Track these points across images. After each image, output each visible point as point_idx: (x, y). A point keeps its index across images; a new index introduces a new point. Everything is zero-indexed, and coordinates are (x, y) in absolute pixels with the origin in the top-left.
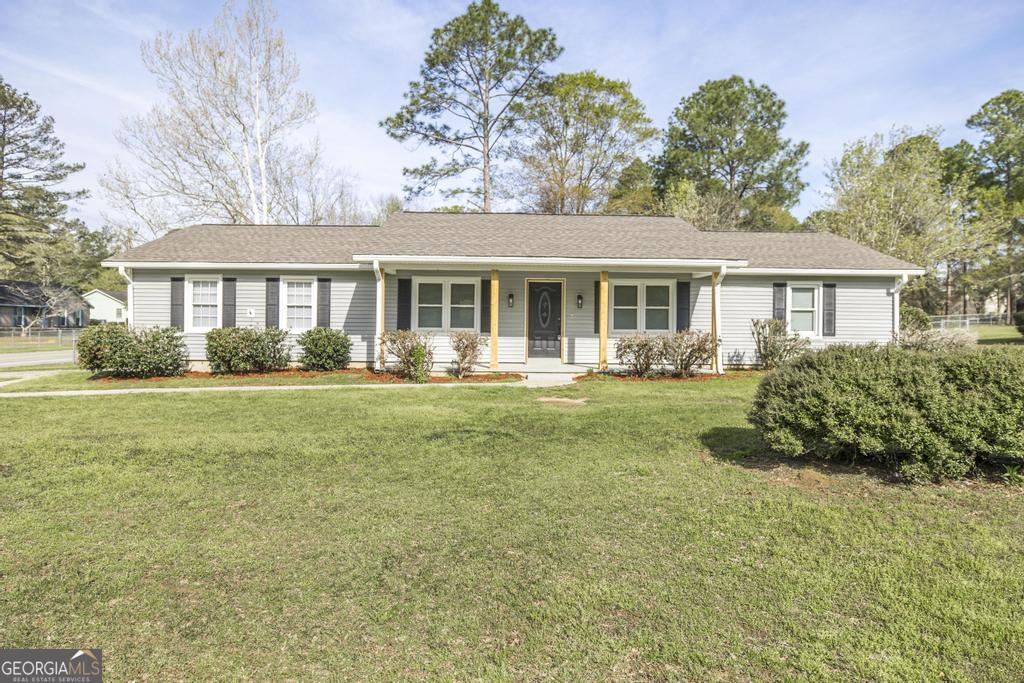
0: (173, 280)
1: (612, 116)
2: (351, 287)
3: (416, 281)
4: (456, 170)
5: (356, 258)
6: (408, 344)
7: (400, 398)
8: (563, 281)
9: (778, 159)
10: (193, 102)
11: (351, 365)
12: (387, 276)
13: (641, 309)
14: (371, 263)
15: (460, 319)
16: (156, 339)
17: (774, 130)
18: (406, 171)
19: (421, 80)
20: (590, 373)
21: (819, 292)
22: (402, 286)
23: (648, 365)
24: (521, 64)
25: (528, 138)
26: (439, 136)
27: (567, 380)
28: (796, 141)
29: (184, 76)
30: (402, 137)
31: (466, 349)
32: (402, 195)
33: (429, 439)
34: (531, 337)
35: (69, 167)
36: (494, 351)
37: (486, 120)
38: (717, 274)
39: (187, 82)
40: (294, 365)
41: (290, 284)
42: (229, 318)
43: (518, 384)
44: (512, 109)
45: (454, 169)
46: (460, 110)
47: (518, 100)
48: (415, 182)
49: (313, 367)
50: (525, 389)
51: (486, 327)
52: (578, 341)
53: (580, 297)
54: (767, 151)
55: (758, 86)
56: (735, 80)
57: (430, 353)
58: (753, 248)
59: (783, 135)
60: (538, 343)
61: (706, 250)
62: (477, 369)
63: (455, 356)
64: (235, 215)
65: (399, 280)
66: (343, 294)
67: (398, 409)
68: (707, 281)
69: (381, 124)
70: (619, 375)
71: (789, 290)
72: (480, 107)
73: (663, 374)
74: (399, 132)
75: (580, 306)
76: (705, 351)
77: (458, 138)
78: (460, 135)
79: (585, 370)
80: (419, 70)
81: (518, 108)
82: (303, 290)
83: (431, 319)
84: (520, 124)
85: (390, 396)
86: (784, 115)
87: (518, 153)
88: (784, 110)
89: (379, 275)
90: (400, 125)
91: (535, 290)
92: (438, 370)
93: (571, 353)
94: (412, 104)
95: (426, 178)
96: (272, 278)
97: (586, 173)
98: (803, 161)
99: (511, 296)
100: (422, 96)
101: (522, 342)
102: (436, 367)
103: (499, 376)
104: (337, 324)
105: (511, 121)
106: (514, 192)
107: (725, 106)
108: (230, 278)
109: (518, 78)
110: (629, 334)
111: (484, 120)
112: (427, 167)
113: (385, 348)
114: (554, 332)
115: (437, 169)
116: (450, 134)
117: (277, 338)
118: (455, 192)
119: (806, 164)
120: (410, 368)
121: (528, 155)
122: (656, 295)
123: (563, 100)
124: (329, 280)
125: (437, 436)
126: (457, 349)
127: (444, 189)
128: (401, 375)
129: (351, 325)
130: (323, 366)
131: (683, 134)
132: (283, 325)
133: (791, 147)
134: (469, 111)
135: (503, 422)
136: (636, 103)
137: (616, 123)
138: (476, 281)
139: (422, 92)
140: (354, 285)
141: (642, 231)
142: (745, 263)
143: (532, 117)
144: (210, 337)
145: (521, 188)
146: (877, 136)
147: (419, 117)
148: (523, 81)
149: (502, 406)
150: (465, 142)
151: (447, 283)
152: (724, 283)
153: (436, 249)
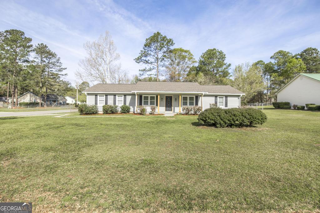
0: (95, 95)
1: (186, 58)
2: (130, 97)
3: (143, 96)
4: (151, 70)
5: (132, 91)
6: (142, 108)
7: (141, 118)
8: (172, 96)
9: (224, 67)
10: (94, 56)
11: (130, 112)
12: (138, 95)
13: (188, 101)
14: (135, 92)
15: (152, 103)
16: (93, 107)
17: (223, 61)
18: (140, 70)
19: (143, 50)
20: (177, 114)
21: (224, 98)
22: (140, 97)
23: (188, 112)
24: (165, 46)
25: (167, 62)
26: (147, 62)
27: (173, 115)
28: (228, 63)
29: (92, 51)
30: (139, 62)
31: (153, 109)
32: (138, 75)
33: (147, 123)
34: (166, 107)
35: (63, 69)
36: (159, 110)
37: (158, 59)
38: (202, 95)
39: (93, 52)
40: (119, 112)
41: (118, 96)
42: (106, 103)
43: (163, 116)
44: (163, 56)
45: (150, 70)
46: (152, 57)
47: (165, 54)
48: (142, 73)
49: (123, 112)
50: (164, 116)
51: (157, 105)
52: (175, 108)
53: (176, 99)
54: (221, 66)
55: (219, 51)
56: (215, 49)
57: (146, 110)
58: (212, 89)
59: (225, 62)
60: (167, 108)
61: (201, 90)
62: (155, 113)
63: (151, 110)
64: (103, 81)
65: (140, 96)
66: (129, 98)
67: (141, 119)
68: (201, 96)
69: (134, 60)
70: (183, 114)
71: (218, 98)
72: (156, 56)
73: (191, 114)
74: (138, 61)
75: (176, 101)
76: (199, 110)
77: (151, 63)
78: (152, 62)
79: (176, 113)
80: (142, 48)
81: (165, 56)
82: (121, 97)
83: (146, 103)
84: (165, 59)
85: (139, 117)
86: (225, 57)
87: (165, 66)
88: (225, 56)
89: (136, 95)
90: (138, 60)
91: (167, 98)
92: (148, 113)
93: (174, 110)
94: (141, 55)
95: (144, 72)
96: (115, 95)
97: (180, 71)
98: (229, 68)
99: (162, 99)
100: (143, 54)
101: (164, 108)
102: (147, 113)
103: (159, 114)
104: (128, 104)
105: (163, 59)
106: (164, 75)
107: (212, 55)
108: (107, 95)
109: (165, 49)
110: (185, 106)
111: (157, 59)
112: (144, 69)
113: (137, 109)
114: (171, 106)
115: (146, 70)
116: (149, 62)
117: (116, 107)
118: (151, 75)
119: (230, 69)
120: (142, 113)
121: (167, 66)
122: (191, 99)
123: (175, 54)
124: (126, 96)
125: (148, 123)
126: (151, 109)
127: (148, 74)
128: (141, 114)
129: (130, 104)
130: (125, 112)
131: (202, 62)
132: (117, 104)
133: (227, 65)
134: (154, 57)
135: (160, 121)
136: (192, 55)
137: (187, 59)
138: (155, 96)
139: (143, 52)
140: (131, 96)
141: (189, 86)
142: (208, 93)
143: (168, 58)
144: (103, 107)
145: (166, 74)
146: (242, 64)
147: (143, 58)
148: (166, 50)
149: (159, 119)
150: (153, 64)
151: (149, 96)
152: (204, 97)
153: (147, 90)
